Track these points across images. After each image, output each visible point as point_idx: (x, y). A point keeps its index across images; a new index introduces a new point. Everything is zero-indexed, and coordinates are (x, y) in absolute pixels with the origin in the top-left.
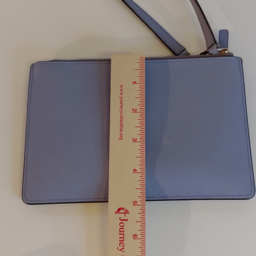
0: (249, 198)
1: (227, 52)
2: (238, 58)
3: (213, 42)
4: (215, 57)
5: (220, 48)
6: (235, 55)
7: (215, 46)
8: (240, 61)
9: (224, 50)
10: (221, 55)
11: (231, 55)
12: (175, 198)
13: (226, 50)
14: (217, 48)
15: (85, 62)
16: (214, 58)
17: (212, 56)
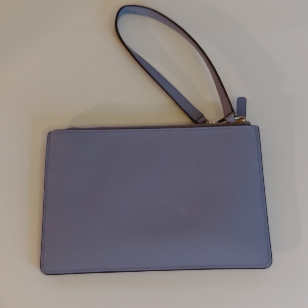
0: (266, 267)
1: (244, 120)
2: (255, 126)
3: (231, 111)
4: (233, 125)
5: (238, 116)
6: (252, 124)
7: (233, 115)
8: (257, 129)
9: (241, 118)
10: (238, 123)
11: (248, 124)
12: (193, 268)
13: (243, 119)
14: (235, 116)
15: (102, 130)
16: (231, 127)
17: (229, 124)
